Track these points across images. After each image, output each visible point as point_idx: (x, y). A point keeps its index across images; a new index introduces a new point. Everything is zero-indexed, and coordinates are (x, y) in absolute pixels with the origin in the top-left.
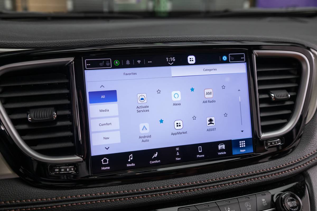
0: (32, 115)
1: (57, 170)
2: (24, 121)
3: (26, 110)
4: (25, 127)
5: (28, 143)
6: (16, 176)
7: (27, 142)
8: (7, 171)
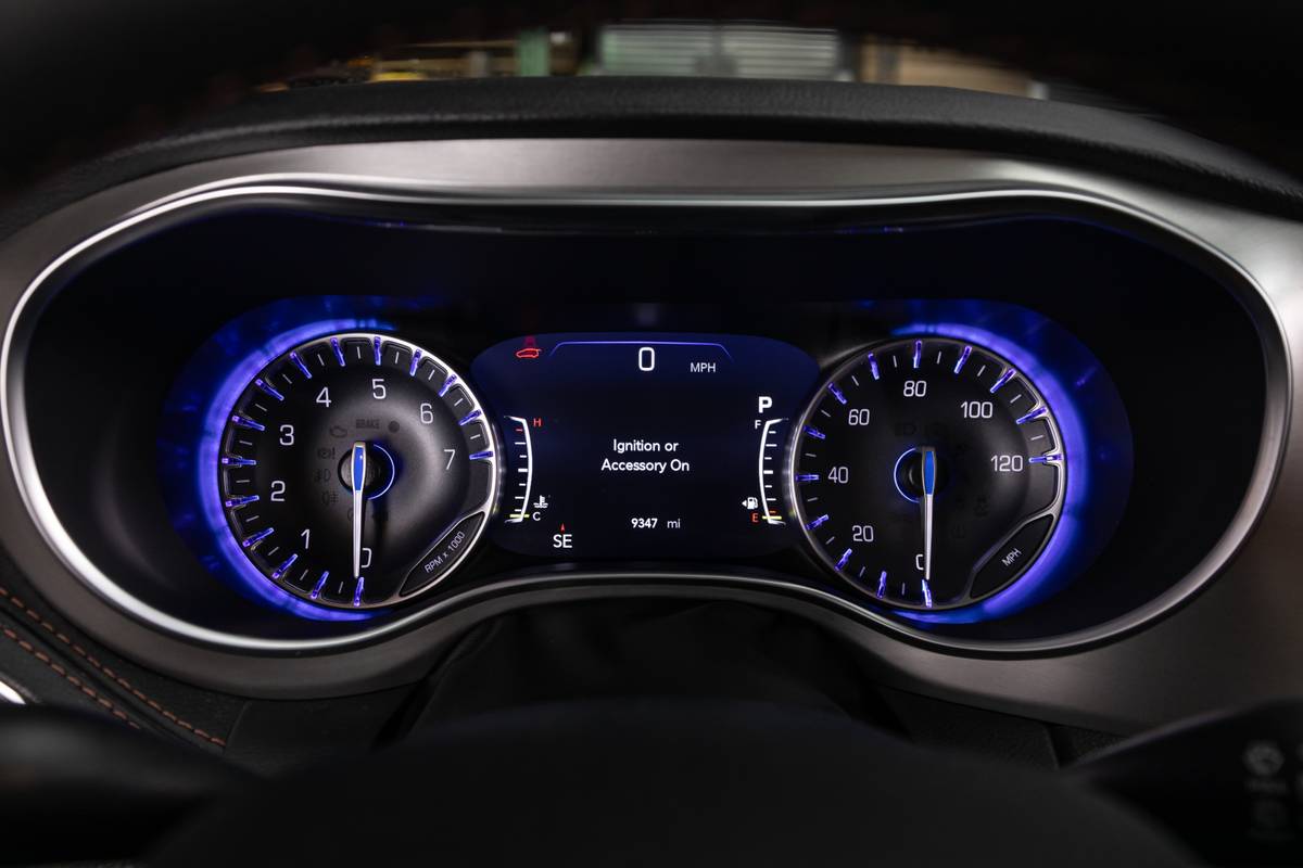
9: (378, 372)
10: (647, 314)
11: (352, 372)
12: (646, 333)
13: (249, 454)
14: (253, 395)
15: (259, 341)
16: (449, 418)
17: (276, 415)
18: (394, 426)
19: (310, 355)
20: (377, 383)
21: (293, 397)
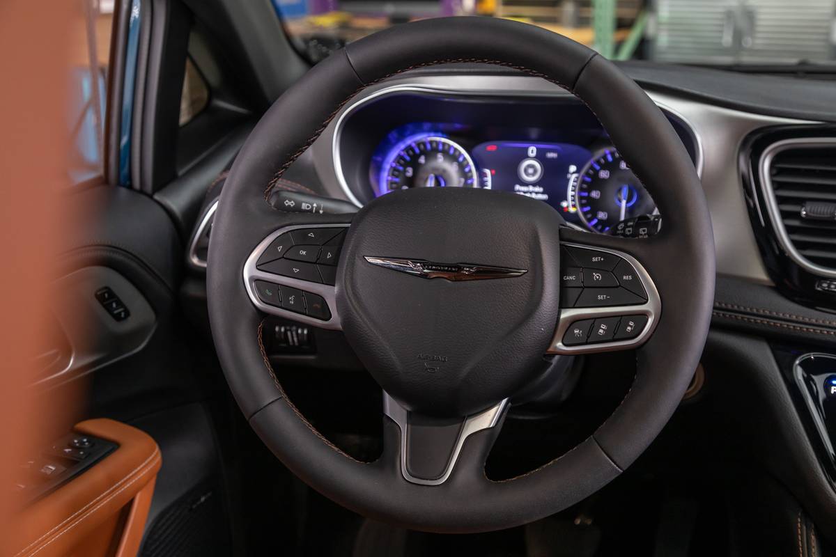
0: (808, 209)
1: (825, 285)
2: (797, 215)
3: (801, 202)
5: (797, 245)
7: (795, 243)
9: (440, 152)
10: (534, 133)
11: (431, 151)
12: (533, 142)
13: (397, 177)
14: (400, 157)
15: (401, 138)
16: (462, 167)
17: (406, 165)
18: (444, 171)
19: (418, 144)
20: (440, 156)
21: (411, 159)
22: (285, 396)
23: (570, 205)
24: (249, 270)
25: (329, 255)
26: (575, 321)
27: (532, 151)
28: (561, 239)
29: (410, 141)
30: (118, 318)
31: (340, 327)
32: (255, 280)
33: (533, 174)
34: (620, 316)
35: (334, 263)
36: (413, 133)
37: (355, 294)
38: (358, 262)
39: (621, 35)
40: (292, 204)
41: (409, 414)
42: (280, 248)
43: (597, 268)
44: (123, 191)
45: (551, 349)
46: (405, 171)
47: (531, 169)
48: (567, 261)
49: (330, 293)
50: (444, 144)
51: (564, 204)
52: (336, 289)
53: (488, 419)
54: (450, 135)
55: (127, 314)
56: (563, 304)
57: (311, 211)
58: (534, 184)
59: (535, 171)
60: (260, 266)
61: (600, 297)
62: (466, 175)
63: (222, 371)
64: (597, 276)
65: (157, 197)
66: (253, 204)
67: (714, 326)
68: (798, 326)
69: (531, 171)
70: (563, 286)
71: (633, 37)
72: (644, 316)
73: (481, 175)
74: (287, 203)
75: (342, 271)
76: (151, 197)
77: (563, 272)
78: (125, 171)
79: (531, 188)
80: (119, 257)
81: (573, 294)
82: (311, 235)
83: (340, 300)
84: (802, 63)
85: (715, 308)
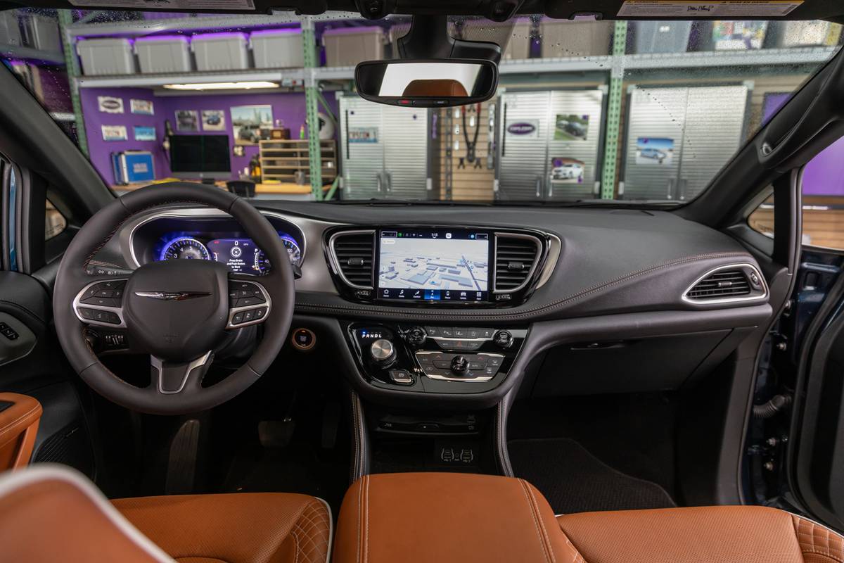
0: (351, 261)
1: (358, 292)
2: (346, 264)
3: (348, 258)
4: (346, 267)
5: (347, 277)
6: (338, 294)
8: (334, 290)
9: (191, 245)
10: (237, 234)
11: (186, 245)
12: (237, 238)
13: (169, 258)
14: (170, 249)
15: (170, 239)
16: (202, 252)
17: (174, 252)
18: (193, 254)
19: (179, 243)
20: (191, 247)
21: (176, 250)
22: (99, 362)
23: (256, 267)
24: (76, 303)
25: (118, 294)
26: (236, 314)
27: (237, 243)
28: (229, 278)
29: (175, 241)
30: (11, 338)
31: (126, 327)
32: (80, 308)
33: (237, 254)
34: (256, 309)
35: (121, 297)
36: (176, 237)
37: (131, 311)
38: (131, 295)
39: (326, 188)
40: (103, 272)
41: (163, 363)
42: (92, 292)
43: (245, 289)
44: (13, 274)
45: (227, 327)
46: (173, 255)
47: (236, 251)
48: (232, 287)
49: (119, 311)
50: (192, 241)
51: (253, 267)
52: (122, 309)
53: (202, 361)
54: (195, 237)
55: (17, 336)
56: (230, 306)
57: (113, 275)
58: (238, 258)
59: (238, 252)
60: (81, 301)
61: (246, 302)
62: (204, 256)
63: (64, 355)
64: (244, 293)
65: (33, 275)
66: (77, 272)
67: (296, 312)
68: (349, 311)
69: (236, 252)
70: (230, 299)
71: (333, 188)
72: (265, 308)
73: (212, 255)
74: (100, 272)
75: (124, 300)
76: (30, 275)
77: (230, 292)
78: (14, 263)
79: (237, 260)
80: (9, 306)
81: (235, 301)
82: (109, 285)
83: (124, 314)
84: (373, 199)
85: (295, 305)
